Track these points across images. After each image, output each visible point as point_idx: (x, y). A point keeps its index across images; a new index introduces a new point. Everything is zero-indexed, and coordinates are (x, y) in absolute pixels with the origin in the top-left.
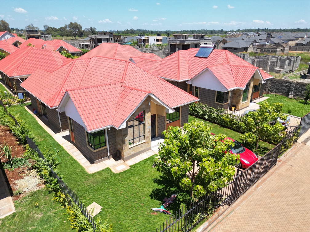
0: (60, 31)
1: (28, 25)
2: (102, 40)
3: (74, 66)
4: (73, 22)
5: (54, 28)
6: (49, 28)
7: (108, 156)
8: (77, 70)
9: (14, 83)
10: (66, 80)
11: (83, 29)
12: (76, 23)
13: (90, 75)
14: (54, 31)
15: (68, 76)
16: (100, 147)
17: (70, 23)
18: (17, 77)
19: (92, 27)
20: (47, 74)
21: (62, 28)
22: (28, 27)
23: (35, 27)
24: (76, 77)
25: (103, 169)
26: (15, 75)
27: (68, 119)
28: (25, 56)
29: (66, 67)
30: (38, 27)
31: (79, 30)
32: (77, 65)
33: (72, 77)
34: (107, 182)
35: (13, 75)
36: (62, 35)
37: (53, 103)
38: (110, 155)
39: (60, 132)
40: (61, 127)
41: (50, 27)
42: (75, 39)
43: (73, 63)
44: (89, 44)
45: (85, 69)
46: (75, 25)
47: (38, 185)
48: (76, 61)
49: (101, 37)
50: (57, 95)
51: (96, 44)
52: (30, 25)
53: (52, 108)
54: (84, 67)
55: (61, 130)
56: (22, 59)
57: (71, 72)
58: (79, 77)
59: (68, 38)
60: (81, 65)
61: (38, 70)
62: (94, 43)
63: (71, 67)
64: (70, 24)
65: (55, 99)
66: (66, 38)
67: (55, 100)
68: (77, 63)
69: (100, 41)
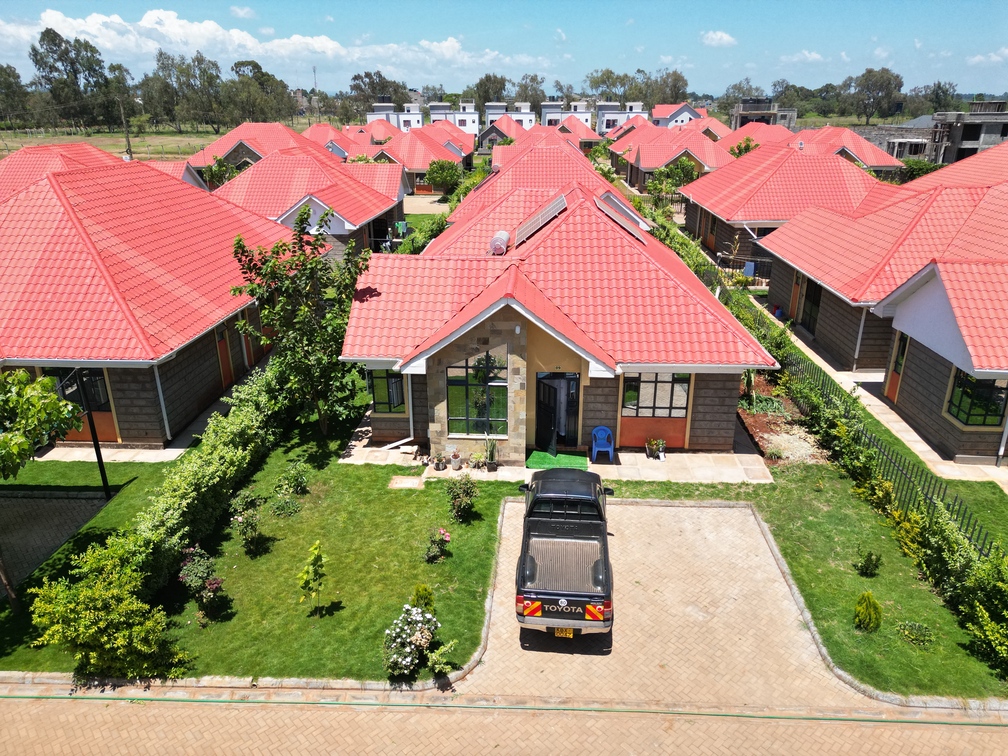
0: (819, 99)
1: (736, 81)
2: (984, 129)
3: (935, 204)
4: (877, 68)
5: (802, 89)
6: (788, 88)
7: (997, 455)
8: (939, 216)
9: (737, 237)
10: (905, 240)
11: (905, 90)
12: (885, 71)
13: (979, 234)
14: (802, 100)
15: (911, 231)
16: (984, 424)
17: (864, 72)
18: (745, 222)
19: (939, 84)
20: (843, 220)
21: (828, 88)
22: (735, 87)
23: (754, 87)
24: (935, 235)
25: (979, 480)
26: (741, 219)
27: (897, 337)
28: (771, 172)
29: (909, 207)
30: (762, 88)
31: (888, 95)
32: (942, 204)
33: (922, 235)
34: (990, 509)
35: (735, 218)
36: (824, 112)
37: (861, 291)
38: (1004, 456)
39: (850, 370)
40: (856, 357)
41: (793, 86)
42: (867, 124)
43: (934, 197)
44: (925, 141)
45: (965, 216)
46: (882, 77)
47: (813, 456)
48: (943, 192)
49: (984, 117)
50: (874, 275)
51: (952, 142)
52: (740, 84)
53: (853, 304)
54: (962, 209)
55: (855, 366)
56: (762, 178)
57: (923, 221)
58: (941, 235)
59: (842, 119)
60: (954, 203)
61: (812, 210)
62: (945, 139)
63: (925, 208)
64: (863, 76)
65: (867, 284)
66: (835, 118)
67: (865, 287)
68: (946, 198)
69: (972, 131)
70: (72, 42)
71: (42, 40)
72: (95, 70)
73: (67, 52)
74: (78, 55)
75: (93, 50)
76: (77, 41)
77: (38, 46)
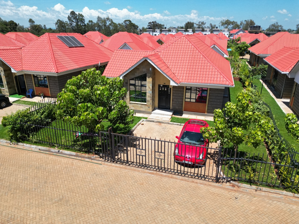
70: (78, 14)
71: (71, 14)
72: (83, 22)
73: (76, 17)
74: (79, 18)
75: (83, 16)
76: (79, 14)
77: (70, 15)
